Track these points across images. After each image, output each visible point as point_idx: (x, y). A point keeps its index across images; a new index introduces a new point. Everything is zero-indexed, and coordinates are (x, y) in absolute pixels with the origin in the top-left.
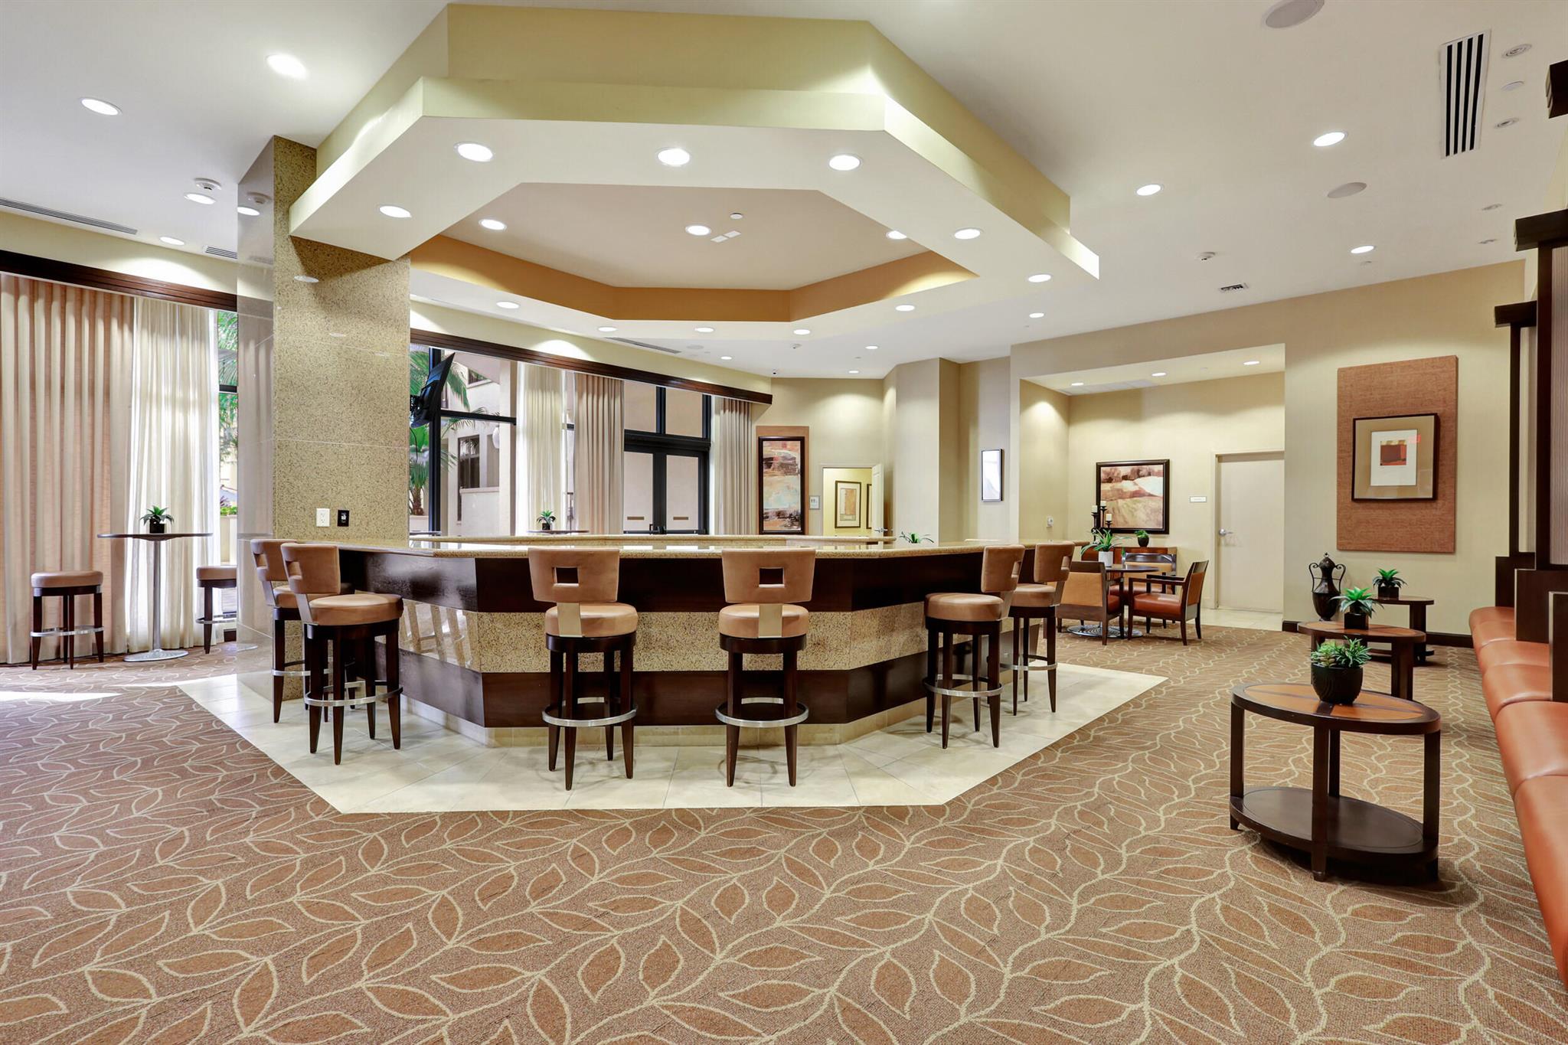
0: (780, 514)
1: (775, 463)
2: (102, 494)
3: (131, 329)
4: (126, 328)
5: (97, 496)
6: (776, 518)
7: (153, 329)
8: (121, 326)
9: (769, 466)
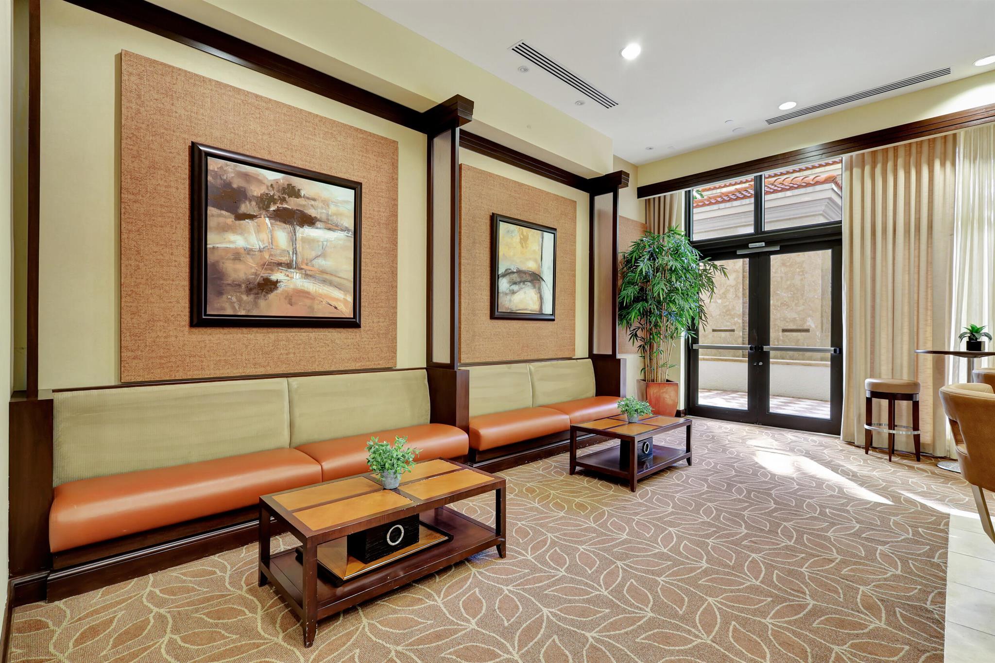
2: (926, 315)
3: (954, 164)
4: (948, 165)
5: (921, 317)
7: (973, 157)
8: (943, 164)
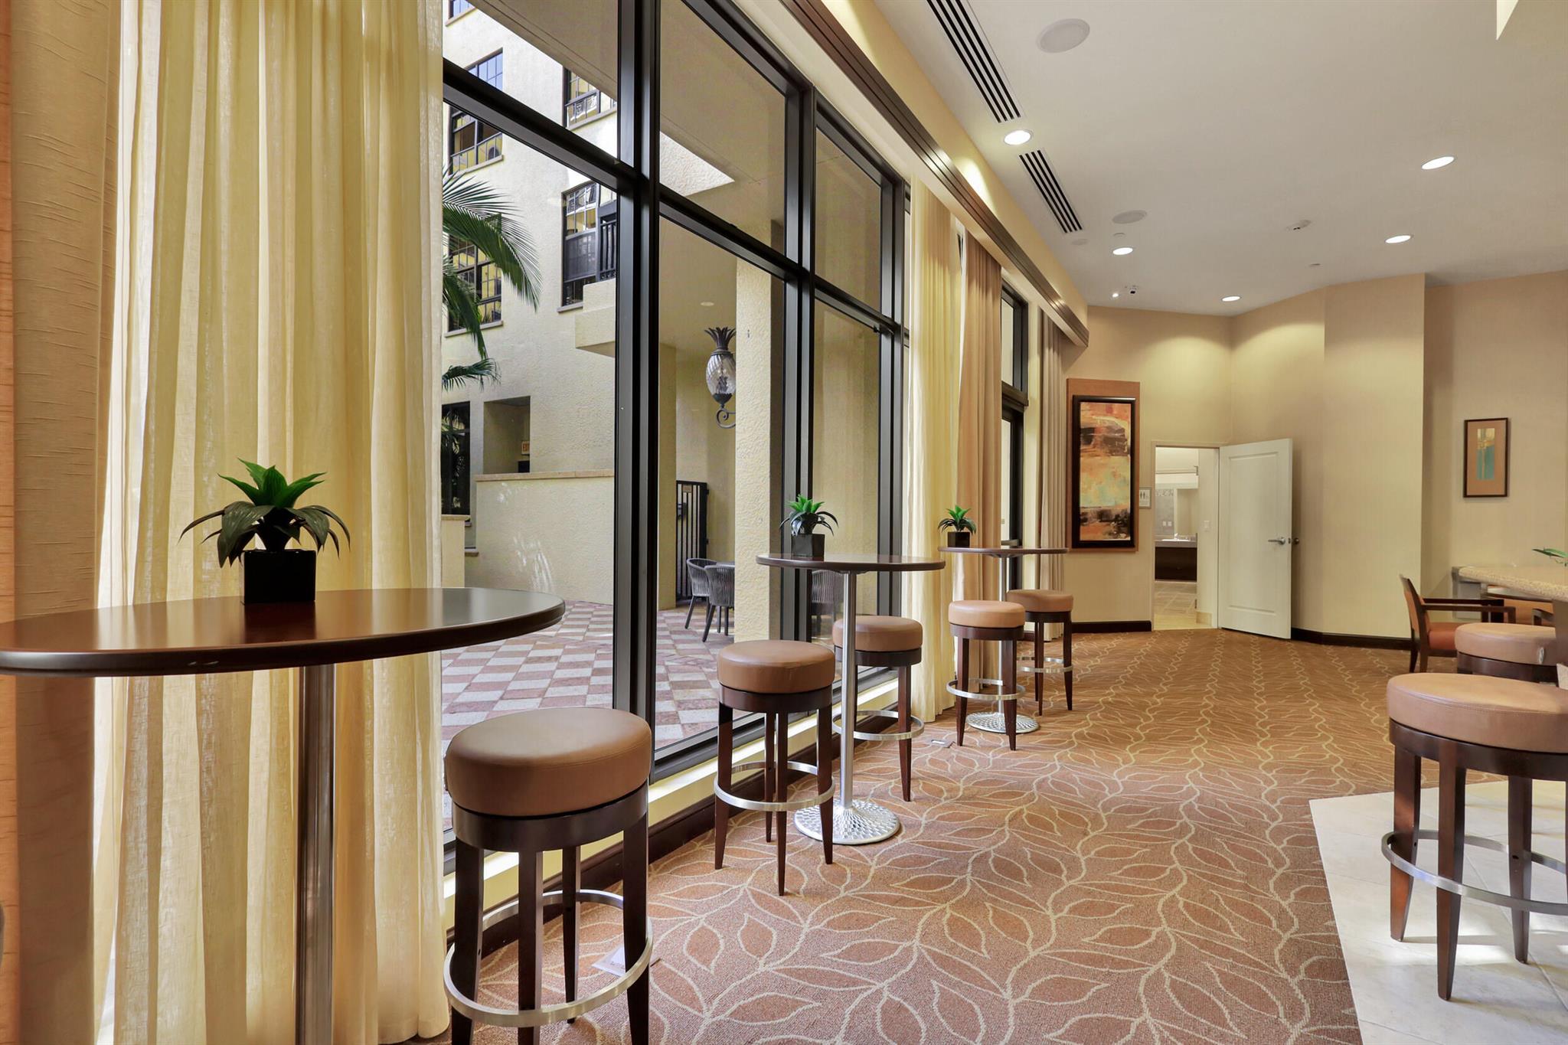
0: (1103, 516)
1: (1098, 437)
6: (1097, 522)
9: (1089, 441)
